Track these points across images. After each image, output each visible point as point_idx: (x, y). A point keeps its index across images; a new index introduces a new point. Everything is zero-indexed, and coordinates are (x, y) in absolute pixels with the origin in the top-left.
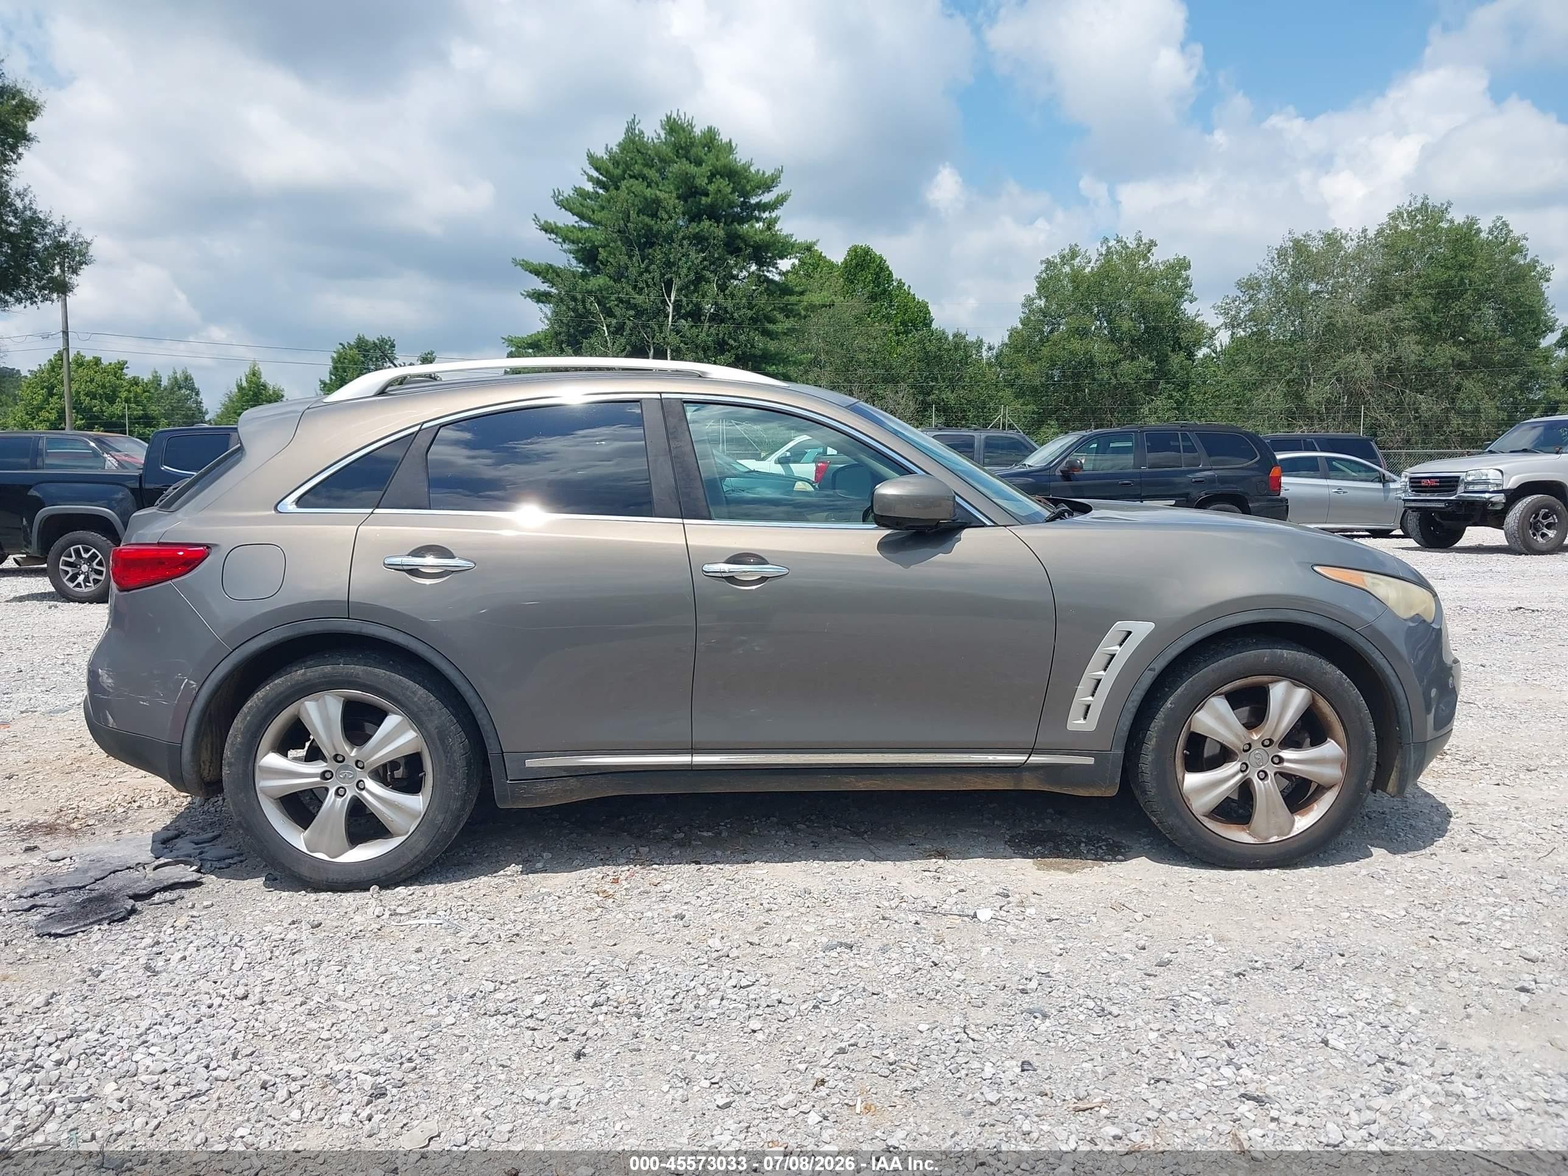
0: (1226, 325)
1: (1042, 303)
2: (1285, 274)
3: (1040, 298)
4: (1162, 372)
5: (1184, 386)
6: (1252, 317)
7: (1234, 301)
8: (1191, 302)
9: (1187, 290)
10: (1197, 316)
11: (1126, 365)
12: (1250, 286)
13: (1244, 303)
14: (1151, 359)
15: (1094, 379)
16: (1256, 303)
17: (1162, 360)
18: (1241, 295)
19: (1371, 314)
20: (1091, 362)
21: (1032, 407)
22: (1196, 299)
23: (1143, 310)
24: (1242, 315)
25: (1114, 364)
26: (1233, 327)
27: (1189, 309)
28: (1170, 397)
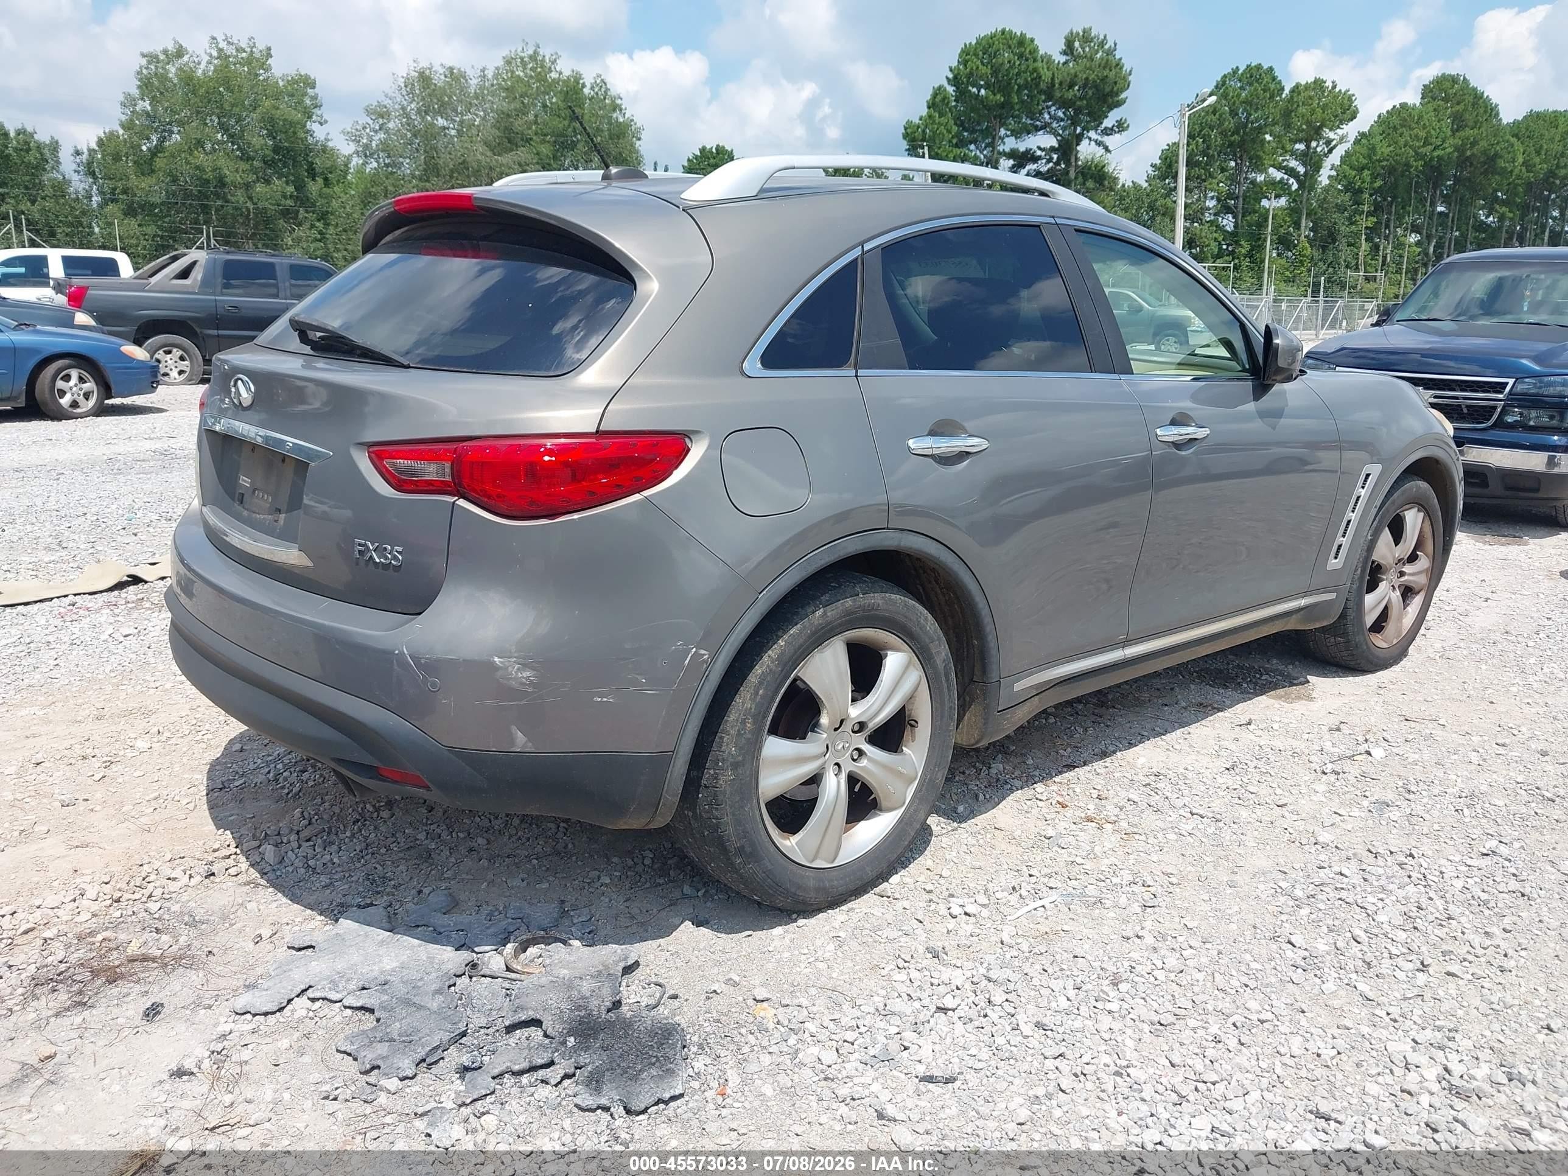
0: (357, 152)
1: (146, 105)
2: (413, 106)
3: (142, 99)
4: (302, 199)
5: (323, 217)
6: (385, 147)
7: (364, 128)
8: (321, 124)
9: (317, 111)
10: (327, 140)
11: (259, 188)
12: (380, 113)
13: (376, 132)
14: (287, 183)
15: (227, 201)
16: (387, 132)
17: (300, 187)
18: (371, 122)
19: (499, 155)
20: (221, 182)
21: (151, 230)
22: (326, 122)
23: (272, 126)
24: (374, 144)
25: (247, 186)
26: (366, 156)
27: (319, 132)
28: (312, 226)
